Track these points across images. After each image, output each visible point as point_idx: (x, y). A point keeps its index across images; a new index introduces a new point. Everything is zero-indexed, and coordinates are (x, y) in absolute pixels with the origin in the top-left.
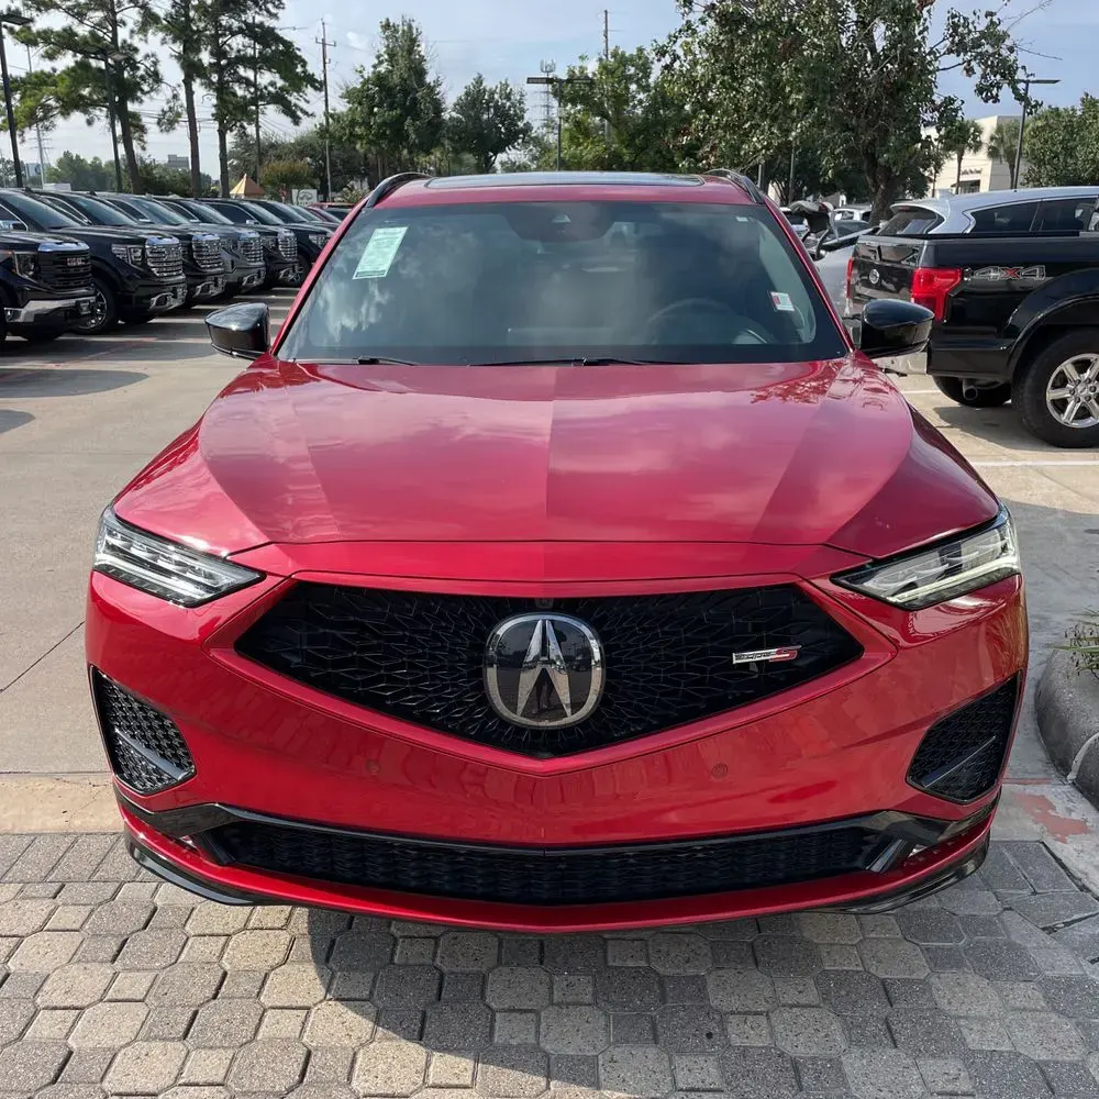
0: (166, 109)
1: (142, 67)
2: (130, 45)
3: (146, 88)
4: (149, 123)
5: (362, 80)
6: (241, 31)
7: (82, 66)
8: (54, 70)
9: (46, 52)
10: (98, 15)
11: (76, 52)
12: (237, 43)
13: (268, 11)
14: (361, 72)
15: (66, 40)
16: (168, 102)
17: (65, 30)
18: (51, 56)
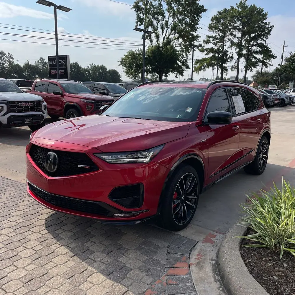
0: (233, 65)
1: (229, 56)
2: (227, 50)
3: (229, 60)
4: (229, 68)
5: (290, 55)
6: (255, 45)
7: (214, 56)
8: (208, 57)
9: (206, 53)
10: (220, 44)
11: (213, 53)
12: (254, 48)
13: (263, 40)
14: (291, 53)
15: (211, 50)
16: (234, 63)
17: (211, 48)
18: (207, 54)
